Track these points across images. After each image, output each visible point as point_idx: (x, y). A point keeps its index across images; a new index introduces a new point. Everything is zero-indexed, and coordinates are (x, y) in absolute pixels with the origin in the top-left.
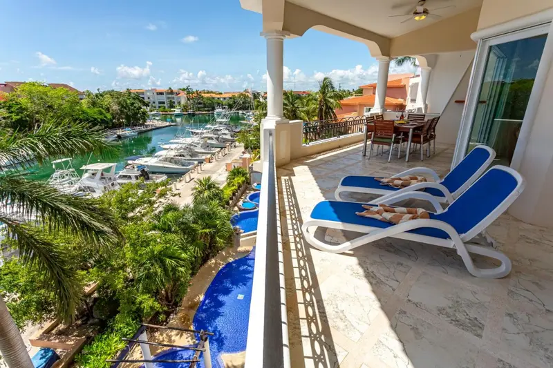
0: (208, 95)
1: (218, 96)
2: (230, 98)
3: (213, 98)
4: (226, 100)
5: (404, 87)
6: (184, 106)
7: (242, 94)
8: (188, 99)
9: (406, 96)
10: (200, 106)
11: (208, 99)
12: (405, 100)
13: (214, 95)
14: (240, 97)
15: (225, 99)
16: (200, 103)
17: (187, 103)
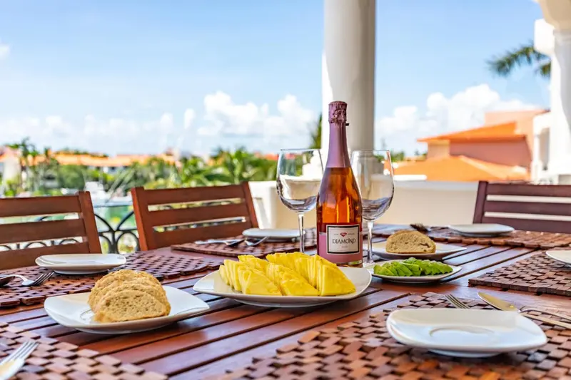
0: (73, 160)
1: (97, 162)
2: (126, 167)
3: (86, 167)
4: (117, 172)
5: (523, 139)
6: (10, 185)
7: (155, 159)
8: (23, 169)
9: (531, 160)
10: (49, 184)
11: (72, 168)
12: (528, 168)
13: (86, 160)
14: (150, 164)
15: (113, 168)
16: (50, 178)
17: (19, 177)
